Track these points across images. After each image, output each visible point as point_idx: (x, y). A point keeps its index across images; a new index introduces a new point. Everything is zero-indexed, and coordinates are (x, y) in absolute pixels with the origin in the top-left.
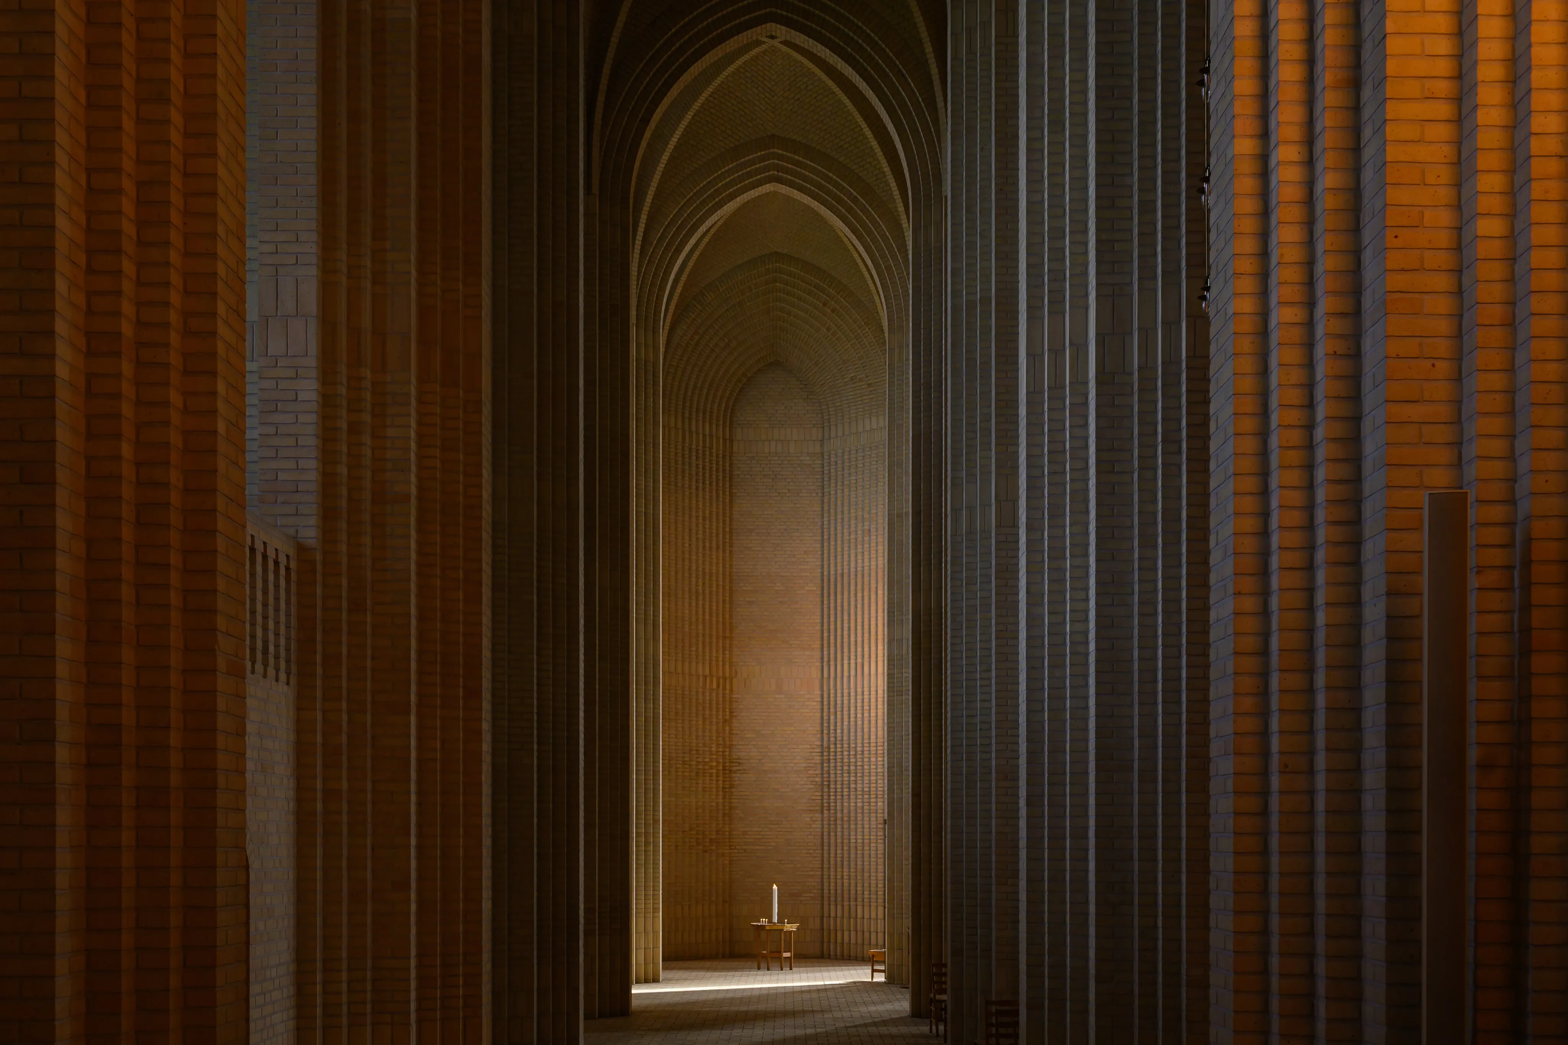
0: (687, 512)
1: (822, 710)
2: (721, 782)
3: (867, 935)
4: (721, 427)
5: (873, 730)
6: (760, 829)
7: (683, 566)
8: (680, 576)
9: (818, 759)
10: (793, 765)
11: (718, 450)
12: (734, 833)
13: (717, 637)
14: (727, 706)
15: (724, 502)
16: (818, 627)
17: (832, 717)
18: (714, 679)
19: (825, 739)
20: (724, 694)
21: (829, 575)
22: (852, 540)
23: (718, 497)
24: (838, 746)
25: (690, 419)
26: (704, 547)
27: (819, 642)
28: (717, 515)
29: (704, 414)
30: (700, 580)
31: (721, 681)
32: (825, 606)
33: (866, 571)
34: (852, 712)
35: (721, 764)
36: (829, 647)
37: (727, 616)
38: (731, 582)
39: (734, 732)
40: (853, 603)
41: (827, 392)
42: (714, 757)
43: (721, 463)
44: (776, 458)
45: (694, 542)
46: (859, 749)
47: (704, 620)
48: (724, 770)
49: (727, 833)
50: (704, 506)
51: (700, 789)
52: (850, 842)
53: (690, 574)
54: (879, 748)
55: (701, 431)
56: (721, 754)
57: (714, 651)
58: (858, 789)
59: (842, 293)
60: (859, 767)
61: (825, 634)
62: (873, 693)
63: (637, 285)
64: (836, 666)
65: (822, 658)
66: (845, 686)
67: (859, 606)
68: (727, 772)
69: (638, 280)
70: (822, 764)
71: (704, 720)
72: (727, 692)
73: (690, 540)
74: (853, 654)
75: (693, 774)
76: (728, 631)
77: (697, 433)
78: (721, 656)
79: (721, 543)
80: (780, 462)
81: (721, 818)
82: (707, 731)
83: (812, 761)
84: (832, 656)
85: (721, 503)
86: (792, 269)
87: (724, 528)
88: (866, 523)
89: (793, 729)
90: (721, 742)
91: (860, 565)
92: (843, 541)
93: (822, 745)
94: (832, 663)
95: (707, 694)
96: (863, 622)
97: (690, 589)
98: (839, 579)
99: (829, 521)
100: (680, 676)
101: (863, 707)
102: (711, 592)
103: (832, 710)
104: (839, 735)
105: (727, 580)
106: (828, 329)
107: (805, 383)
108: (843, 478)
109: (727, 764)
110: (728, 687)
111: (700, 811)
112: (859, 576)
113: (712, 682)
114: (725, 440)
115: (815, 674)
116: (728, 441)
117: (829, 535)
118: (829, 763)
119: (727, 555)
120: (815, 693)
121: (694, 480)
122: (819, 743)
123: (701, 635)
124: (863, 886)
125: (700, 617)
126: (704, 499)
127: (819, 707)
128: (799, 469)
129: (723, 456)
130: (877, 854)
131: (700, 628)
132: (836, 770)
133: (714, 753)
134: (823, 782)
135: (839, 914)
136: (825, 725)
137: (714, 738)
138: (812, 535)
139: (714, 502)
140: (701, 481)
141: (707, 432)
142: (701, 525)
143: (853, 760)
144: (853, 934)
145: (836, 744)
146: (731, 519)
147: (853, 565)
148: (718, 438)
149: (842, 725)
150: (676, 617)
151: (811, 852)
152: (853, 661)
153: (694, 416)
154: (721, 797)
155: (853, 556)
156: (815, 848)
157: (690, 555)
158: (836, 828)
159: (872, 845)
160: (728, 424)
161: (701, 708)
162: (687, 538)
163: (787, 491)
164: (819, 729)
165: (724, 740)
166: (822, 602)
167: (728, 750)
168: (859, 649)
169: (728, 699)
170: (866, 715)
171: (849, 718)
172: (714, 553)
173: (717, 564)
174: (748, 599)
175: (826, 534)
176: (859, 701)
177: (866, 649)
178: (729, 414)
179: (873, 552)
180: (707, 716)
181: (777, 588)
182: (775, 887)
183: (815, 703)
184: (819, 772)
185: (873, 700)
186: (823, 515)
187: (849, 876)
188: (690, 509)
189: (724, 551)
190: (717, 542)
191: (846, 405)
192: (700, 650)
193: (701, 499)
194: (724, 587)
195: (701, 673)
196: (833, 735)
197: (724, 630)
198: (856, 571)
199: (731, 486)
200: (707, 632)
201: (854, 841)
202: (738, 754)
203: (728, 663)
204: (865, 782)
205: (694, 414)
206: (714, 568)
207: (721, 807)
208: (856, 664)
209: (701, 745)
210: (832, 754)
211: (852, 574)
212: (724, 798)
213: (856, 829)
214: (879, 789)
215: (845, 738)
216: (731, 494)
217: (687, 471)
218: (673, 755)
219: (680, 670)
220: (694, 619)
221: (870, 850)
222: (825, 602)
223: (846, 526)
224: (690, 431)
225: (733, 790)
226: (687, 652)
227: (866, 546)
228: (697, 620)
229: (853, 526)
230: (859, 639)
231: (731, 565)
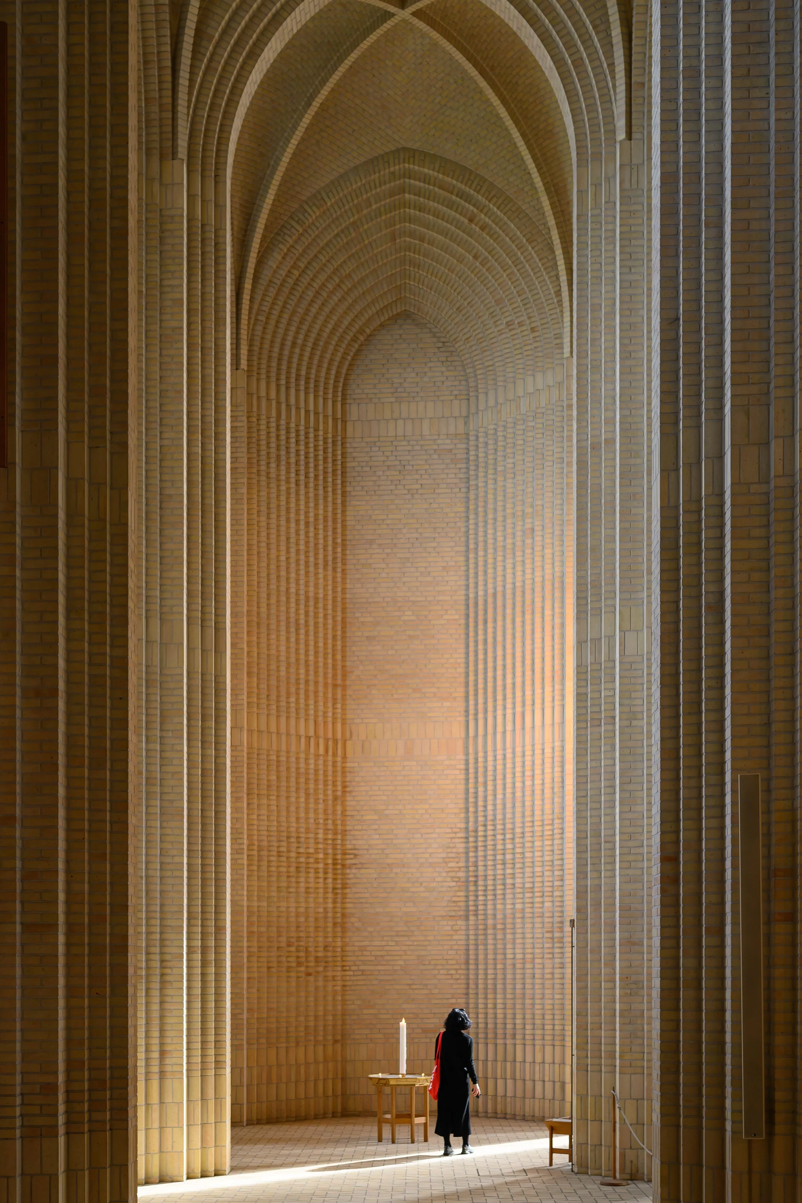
0: (283, 513)
1: (467, 780)
2: (330, 881)
3: (529, 1084)
4: (330, 403)
5: (538, 802)
6: (384, 943)
7: (278, 587)
8: (273, 601)
9: (461, 847)
10: (427, 856)
11: (326, 432)
12: (348, 948)
13: (326, 685)
14: (339, 779)
15: (334, 503)
16: (462, 670)
17: (481, 789)
18: (321, 741)
19: (472, 819)
20: (334, 763)
21: (476, 598)
22: (509, 546)
23: (325, 498)
24: (490, 828)
25: (288, 388)
26: (307, 563)
27: (462, 689)
28: (325, 520)
29: (307, 382)
30: (302, 607)
31: (330, 743)
32: (471, 639)
33: (528, 587)
34: (509, 780)
35: (330, 856)
36: (476, 694)
37: (339, 657)
38: (344, 611)
39: (348, 813)
40: (509, 632)
41: (474, 348)
42: (321, 846)
43: (330, 450)
44: (405, 443)
45: (293, 555)
46: (518, 830)
47: (307, 661)
48: (334, 864)
49: (339, 949)
50: (307, 507)
51: (302, 890)
52: (505, 959)
53: (288, 598)
54: (547, 828)
55: (302, 404)
56: (330, 842)
57: (321, 703)
58: (517, 885)
59: (495, 199)
60: (518, 856)
61: (471, 678)
62: (538, 752)
63: (189, 101)
64: (486, 719)
65: (467, 711)
66: (499, 745)
67: (518, 635)
68: (339, 867)
69: (190, 94)
70: (467, 853)
71: (307, 795)
72: (339, 759)
73: (288, 552)
74: (509, 701)
75: (293, 869)
76: (339, 677)
77: (298, 409)
78: (330, 710)
79: (330, 558)
80: (409, 448)
81: (330, 929)
82: (312, 811)
83: (454, 850)
84: (481, 707)
85: (330, 504)
86: (426, 171)
87: (334, 539)
88: (529, 521)
89: (427, 806)
90: (330, 827)
91: (519, 578)
92: (495, 549)
93: (467, 828)
94: (481, 716)
95: (312, 761)
96: (523, 657)
97: (288, 618)
98: (490, 600)
99: (476, 524)
100: (274, 736)
101: (523, 772)
102: (316, 624)
103: (481, 779)
104: (490, 813)
105: (339, 609)
106: (475, 257)
107: (443, 340)
108: (495, 464)
109: (339, 857)
110: (339, 752)
111: (302, 919)
112: (519, 593)
113: (317, 745)
114: (335, 420)
115: (458, 731)
116: (339, 422)
117: (476, 544)
118: (476, 851)
119: (339, 575)
120: (458, 757)
121: (293, 470)
122: (463, 825)
123: (302, 681)
124: (524, 1018)
125: (302, 657)
126: (307, 498)
127: (462, 777)
128: (436, 456)
129: (333, 441)
130: (543, 974)
131: (302, 671)
132: (485, 860)
133: (321, 841)
134: (467, 877)
135: (491, 1057)
136: (471, 800)
137: (321, 821)
138: (452, 544)
139: (321, 501)
140: (302, 472)
141: (311, 407)
142: (302, 533)
143: (509, 846)
144: (510, 1082)
145: (485, 825)
146: (344, 527)
147: (509, 580)
148: (326, 417)
149: (495, 799)
150: (268, 655)
151: (453, 972)
152: (509, 712)
153: (293, 385)
154: (330, 900)
155: (509, 566)
156: (457, 967)
157: (288, 572)
158: (486, 939)
159: (537, 961)
160: (340, 399)
161: (302, 780)
162: (283, 548)
163: (419, 486)
164: (462, 806)
165: (335, 824)
166: (467, 635)
167: (339, 837)
168: (519, 694)
169: (339, 769)
170: (528, 783)
171: (504, 788)
172: (321, 571)
173: (326, 586)
174: (366, 634)
175: (472, 542)
176: (518, 764)
177: (528, 693)
178: (341, 385)
179: (538, 559)
180: (312, 791)
181: (406, 618)
182: (403, 1024)
183: (458, 772)
184: (462, 864)
185: (538, 762)
186: (468, 517)
187: (505, 1004)
188: (288, 509)
189: (334, 569)
190: (325, 556)
191: (501, 364)
192: (302, 701)
193: (302, 497)
194: (334, 617)
195: (302, 732)
196: (482, 814)
197: (335, 676)
198: (514, 588)
199: (343, 482)
200: (311, 678)
201: (512, 956)
202: (353, 842)
203: (339, 720)
204: (527, 875)
205: (293, 380)
206: (321, 591)
207: (330, 915)
208: (514, 714)
209: (302, 830)
210: (480, 839)
211: (509, 592)
212: (335, 902)
213: (514, 939)
214: (546, 884)
215: (499, 817)
216: (344, 494)
217: (283, 458)
218: (265, 844)
219: (273, 728)
220: (293, 660)
221: (533, 968)
222: (471, 634)
223: (500, 528)
224: (288, 406)
225: (348, 891)
226: (283, 704)
227: (528, 551)
228: (297, 660)
229: (509, 526)
230: (519, 680)
231: (344, 590)
